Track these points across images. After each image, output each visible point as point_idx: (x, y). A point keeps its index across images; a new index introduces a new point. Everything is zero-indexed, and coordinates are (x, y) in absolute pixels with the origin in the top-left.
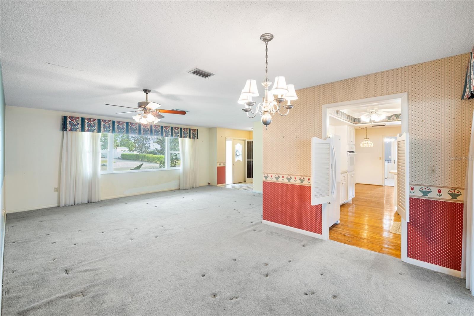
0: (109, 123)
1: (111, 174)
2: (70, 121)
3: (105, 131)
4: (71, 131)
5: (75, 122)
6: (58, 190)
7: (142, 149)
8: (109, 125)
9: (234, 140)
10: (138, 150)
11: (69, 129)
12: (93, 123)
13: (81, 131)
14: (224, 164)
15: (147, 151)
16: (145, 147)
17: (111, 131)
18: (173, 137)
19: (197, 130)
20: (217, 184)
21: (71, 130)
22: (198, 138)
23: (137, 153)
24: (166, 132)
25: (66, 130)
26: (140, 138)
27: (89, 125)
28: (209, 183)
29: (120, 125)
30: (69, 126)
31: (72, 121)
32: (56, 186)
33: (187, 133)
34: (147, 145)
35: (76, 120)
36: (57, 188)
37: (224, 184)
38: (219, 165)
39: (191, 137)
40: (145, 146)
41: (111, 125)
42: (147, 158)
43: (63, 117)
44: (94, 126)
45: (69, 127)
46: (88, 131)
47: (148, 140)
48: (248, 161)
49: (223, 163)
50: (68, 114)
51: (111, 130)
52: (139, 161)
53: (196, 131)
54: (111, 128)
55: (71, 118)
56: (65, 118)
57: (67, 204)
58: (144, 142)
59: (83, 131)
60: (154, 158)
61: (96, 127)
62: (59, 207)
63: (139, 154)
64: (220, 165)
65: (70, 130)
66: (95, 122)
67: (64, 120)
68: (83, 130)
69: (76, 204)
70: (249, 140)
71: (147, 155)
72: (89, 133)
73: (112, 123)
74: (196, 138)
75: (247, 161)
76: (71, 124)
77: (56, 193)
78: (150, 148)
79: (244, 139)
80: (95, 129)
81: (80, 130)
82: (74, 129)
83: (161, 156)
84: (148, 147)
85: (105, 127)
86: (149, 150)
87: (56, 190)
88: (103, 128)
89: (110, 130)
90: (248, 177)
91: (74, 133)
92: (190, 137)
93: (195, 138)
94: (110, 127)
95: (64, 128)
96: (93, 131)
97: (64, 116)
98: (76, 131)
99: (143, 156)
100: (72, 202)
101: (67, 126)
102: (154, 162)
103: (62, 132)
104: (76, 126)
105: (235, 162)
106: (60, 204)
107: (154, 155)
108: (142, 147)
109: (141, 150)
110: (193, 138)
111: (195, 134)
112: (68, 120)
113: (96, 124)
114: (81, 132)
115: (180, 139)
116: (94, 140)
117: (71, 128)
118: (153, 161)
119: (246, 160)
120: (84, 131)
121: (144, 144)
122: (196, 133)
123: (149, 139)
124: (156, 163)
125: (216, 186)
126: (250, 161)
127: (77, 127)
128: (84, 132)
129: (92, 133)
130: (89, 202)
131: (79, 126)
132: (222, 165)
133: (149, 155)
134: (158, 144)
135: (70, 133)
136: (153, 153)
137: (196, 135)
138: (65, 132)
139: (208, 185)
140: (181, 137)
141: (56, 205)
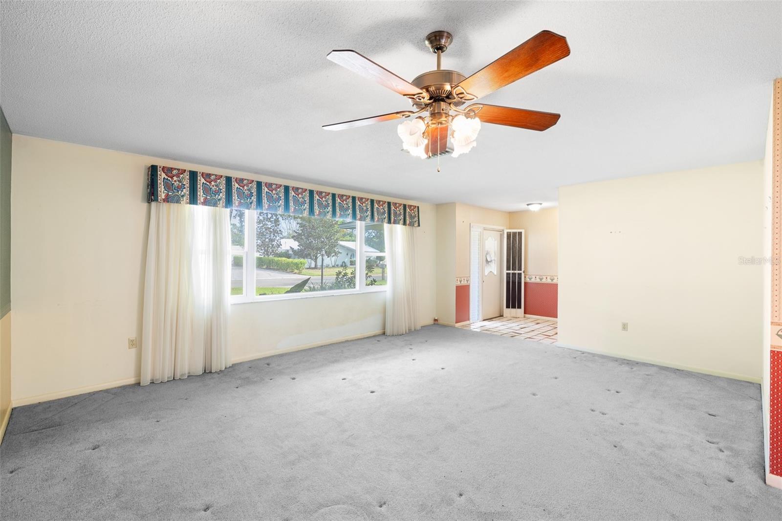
0: (250, 185)
1: (252, 303)
2: (164, 178)
3: (240, 204)
4: (168, 202)
5: (175, 181)
6: (137, 344)
7: (268, 248)
8: (249, 190)
9: (484, 231)
10: (262, 250)
11: (164, 198)
12: (216, 185)
13: (190, 204)
14: (467, 281)
15: (277, 251)
16: (273, 245)
17: (253, 204)
18: (374, 221)
19: (418, 207)
20: (456, 323)
21: (167, 200)
22: (419, 226)
23: (260, 255)
24: (361, 210)
25: (156, 200)
26: (264, 230)
27: (207, 190)
28: (436, 320)
29: (272, 191)
30: (163, 189)
31: (169, 178)
32: (133, 335)
33: (400, 214)
34: (276, 241)
35: (178, 176)
36: (134, 338)
37: (467, 322)
38: (459, 283)
39: (408, 222)
40: (273, 243)
41: (254, 191)
42: (277, 263)
43: (149, 168)
44: (218, 192)
45: (162, 193)
46: (206, 203)
47: (277, 233)
48: (510, 273)
49: (465, 279)
50: (160, 162)
51: (255, 203)
52: (264, 269)
53: (416, 209)
54: (254, 199)
55: (168, 170)
56: (153, 170)
57: (158, 377)
58: (272, 237)
59: (193, 204)
60: (288, 265)
61: (222, 195)
62: (138, 384)
63: (262, 256)
64: (461, 281)
65: (164, 200)
66: (220, 183)
67: (152, 175)
68: (193, 200)
69: (178, 377)
70: (512, 231)
71: (276, 259)
72: (206, 209)
73: (255, 186)
74: (416, 224)
75: (507, 273)
76: (168, 186)
77: (133, 351)
78: (281, 247)
79: (501, 228)
80: (219, 200)
81: (188, 201)
82: (174, 197)
83: (301, 261)
84: (279, 246)
85: (240, 194)
86: (279, 250)
87: (132, 343)
88: (236, 197)
89: (251, 203)
90: (508, 307)
91: (174, 206)
92: (405, 224)
93: (413, 225)
94: (251, 195)
95: (151, 195)
96: (215, 205)
97: (152, 166)
98: (178, 201)
99: (270, 261)
100: (167, 374)
101: (159, 189)
102: (288, 271)
103: (146, 205)
104: (178, 191)
105: (486, 276)
106: (142, 379)
107: (289, 258)
108: (268, 245)
109: (267, 251)
110: (410, 224)
111: (415, 217)
112: (162, 176)
113: (223, 187)
114: (188, 205)
115: (386, 226)
116: (216, 223)
117: (168, 195)
118: (287, 269)
119: (505, 271)
120: (197, 204)
121: (272, 240)
122: (416, 213)
123: (279, 232)
124: (292, 272)
125: (454, 327)
126: (514, 274)
127: (180, 192)
128: (195, 206)
129: (212, 207)
130: (207, 372)
131: (186, 191)
132: (464, 283)
133: (280, 259)
134: (295, 240)
135: (165, 206)
136: (286, 255)
137: (416, 219)
138: (153, 204)
139: (434, 324)
140: (389, 222)
141: (131, 380)
